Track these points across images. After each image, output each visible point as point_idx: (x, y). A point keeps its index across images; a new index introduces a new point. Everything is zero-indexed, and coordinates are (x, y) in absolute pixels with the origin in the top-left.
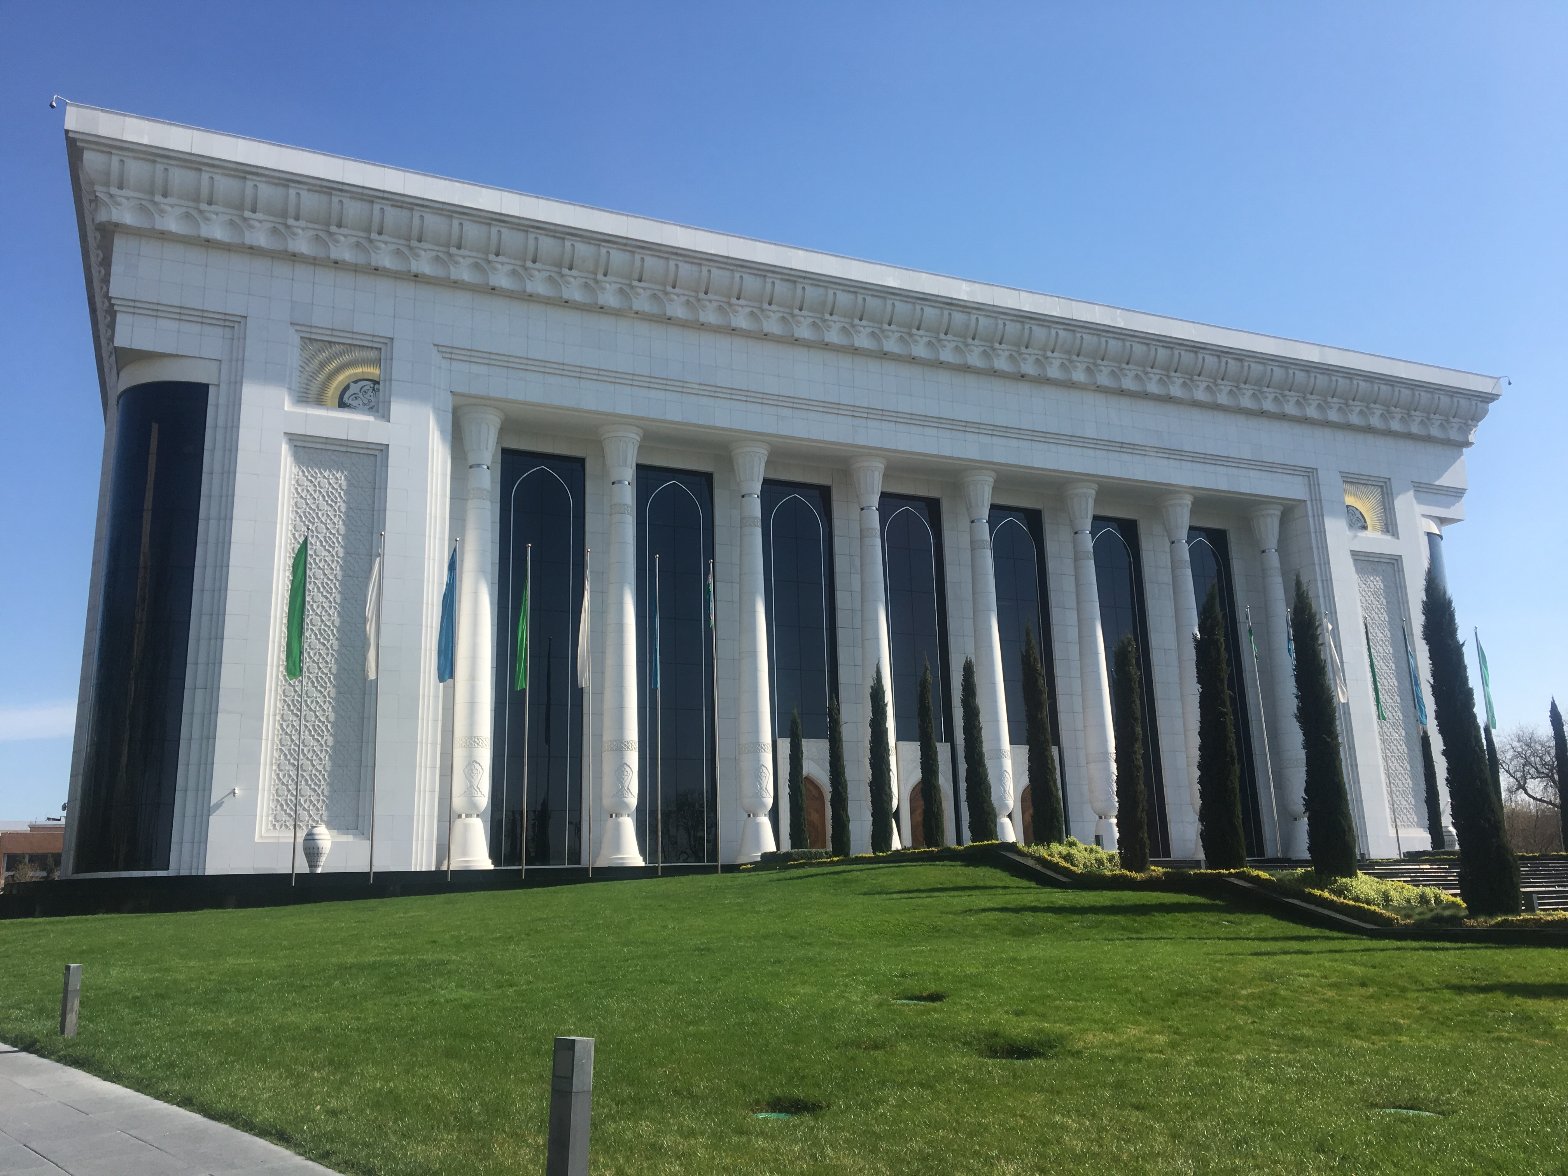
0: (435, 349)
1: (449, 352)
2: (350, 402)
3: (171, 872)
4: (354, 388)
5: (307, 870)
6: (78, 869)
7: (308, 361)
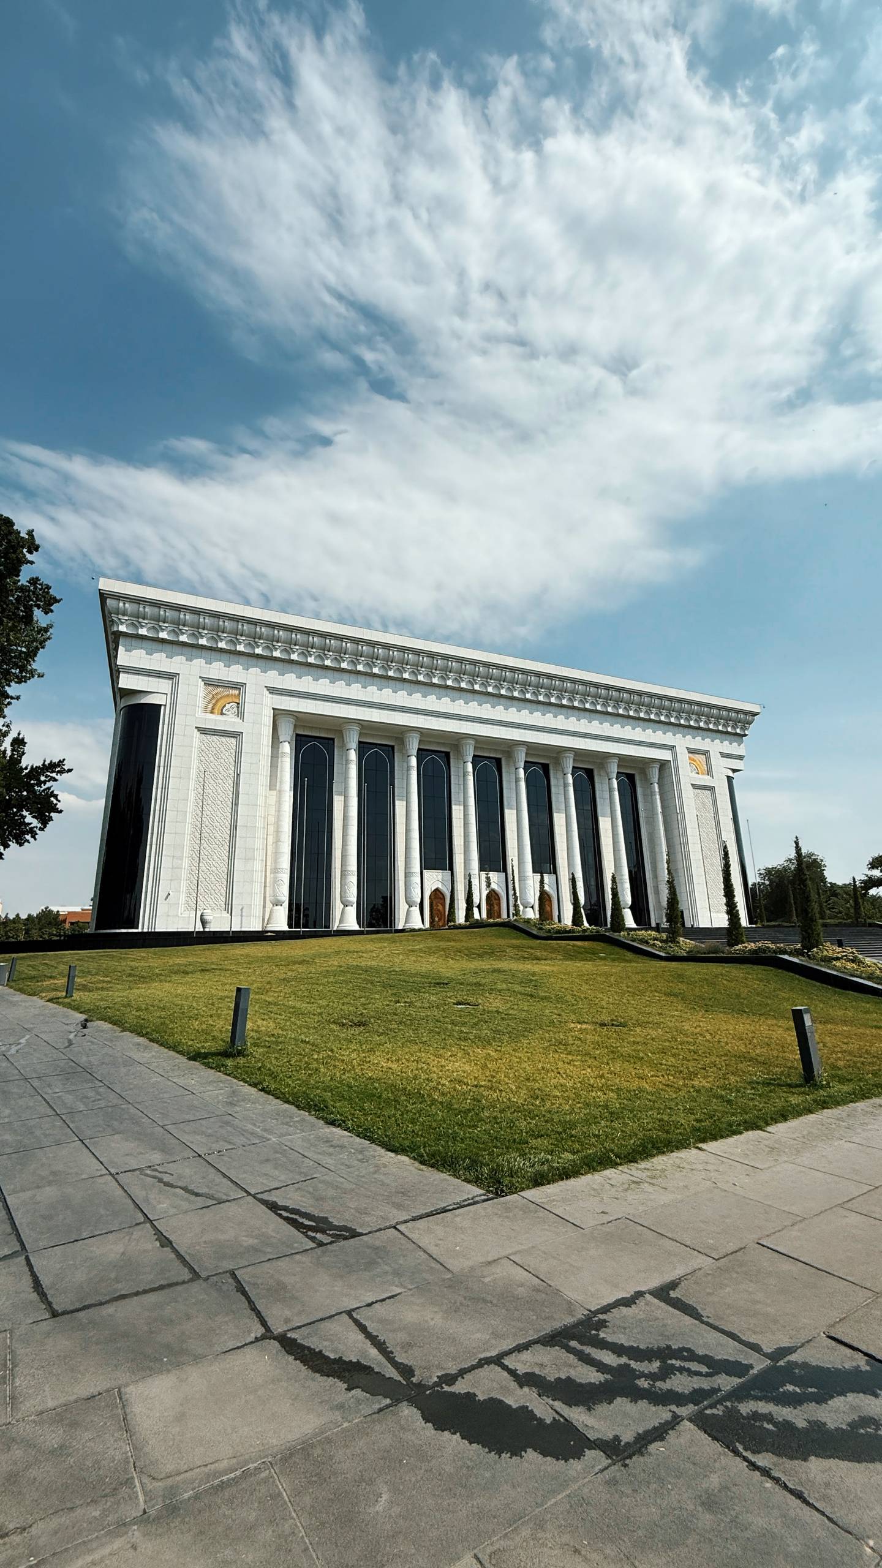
0: (265, 689)
1: (272, 691)
2: (226, 712)
3: (140, 930)
4: (228, 706)
5: (201, 930)
6: (96, 929)
7: (207, 695)
